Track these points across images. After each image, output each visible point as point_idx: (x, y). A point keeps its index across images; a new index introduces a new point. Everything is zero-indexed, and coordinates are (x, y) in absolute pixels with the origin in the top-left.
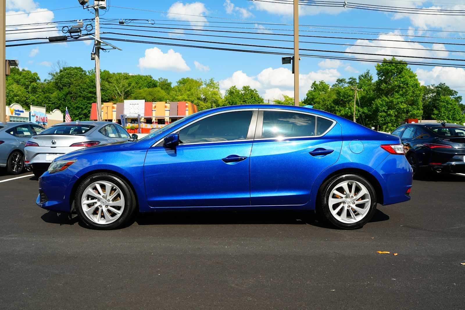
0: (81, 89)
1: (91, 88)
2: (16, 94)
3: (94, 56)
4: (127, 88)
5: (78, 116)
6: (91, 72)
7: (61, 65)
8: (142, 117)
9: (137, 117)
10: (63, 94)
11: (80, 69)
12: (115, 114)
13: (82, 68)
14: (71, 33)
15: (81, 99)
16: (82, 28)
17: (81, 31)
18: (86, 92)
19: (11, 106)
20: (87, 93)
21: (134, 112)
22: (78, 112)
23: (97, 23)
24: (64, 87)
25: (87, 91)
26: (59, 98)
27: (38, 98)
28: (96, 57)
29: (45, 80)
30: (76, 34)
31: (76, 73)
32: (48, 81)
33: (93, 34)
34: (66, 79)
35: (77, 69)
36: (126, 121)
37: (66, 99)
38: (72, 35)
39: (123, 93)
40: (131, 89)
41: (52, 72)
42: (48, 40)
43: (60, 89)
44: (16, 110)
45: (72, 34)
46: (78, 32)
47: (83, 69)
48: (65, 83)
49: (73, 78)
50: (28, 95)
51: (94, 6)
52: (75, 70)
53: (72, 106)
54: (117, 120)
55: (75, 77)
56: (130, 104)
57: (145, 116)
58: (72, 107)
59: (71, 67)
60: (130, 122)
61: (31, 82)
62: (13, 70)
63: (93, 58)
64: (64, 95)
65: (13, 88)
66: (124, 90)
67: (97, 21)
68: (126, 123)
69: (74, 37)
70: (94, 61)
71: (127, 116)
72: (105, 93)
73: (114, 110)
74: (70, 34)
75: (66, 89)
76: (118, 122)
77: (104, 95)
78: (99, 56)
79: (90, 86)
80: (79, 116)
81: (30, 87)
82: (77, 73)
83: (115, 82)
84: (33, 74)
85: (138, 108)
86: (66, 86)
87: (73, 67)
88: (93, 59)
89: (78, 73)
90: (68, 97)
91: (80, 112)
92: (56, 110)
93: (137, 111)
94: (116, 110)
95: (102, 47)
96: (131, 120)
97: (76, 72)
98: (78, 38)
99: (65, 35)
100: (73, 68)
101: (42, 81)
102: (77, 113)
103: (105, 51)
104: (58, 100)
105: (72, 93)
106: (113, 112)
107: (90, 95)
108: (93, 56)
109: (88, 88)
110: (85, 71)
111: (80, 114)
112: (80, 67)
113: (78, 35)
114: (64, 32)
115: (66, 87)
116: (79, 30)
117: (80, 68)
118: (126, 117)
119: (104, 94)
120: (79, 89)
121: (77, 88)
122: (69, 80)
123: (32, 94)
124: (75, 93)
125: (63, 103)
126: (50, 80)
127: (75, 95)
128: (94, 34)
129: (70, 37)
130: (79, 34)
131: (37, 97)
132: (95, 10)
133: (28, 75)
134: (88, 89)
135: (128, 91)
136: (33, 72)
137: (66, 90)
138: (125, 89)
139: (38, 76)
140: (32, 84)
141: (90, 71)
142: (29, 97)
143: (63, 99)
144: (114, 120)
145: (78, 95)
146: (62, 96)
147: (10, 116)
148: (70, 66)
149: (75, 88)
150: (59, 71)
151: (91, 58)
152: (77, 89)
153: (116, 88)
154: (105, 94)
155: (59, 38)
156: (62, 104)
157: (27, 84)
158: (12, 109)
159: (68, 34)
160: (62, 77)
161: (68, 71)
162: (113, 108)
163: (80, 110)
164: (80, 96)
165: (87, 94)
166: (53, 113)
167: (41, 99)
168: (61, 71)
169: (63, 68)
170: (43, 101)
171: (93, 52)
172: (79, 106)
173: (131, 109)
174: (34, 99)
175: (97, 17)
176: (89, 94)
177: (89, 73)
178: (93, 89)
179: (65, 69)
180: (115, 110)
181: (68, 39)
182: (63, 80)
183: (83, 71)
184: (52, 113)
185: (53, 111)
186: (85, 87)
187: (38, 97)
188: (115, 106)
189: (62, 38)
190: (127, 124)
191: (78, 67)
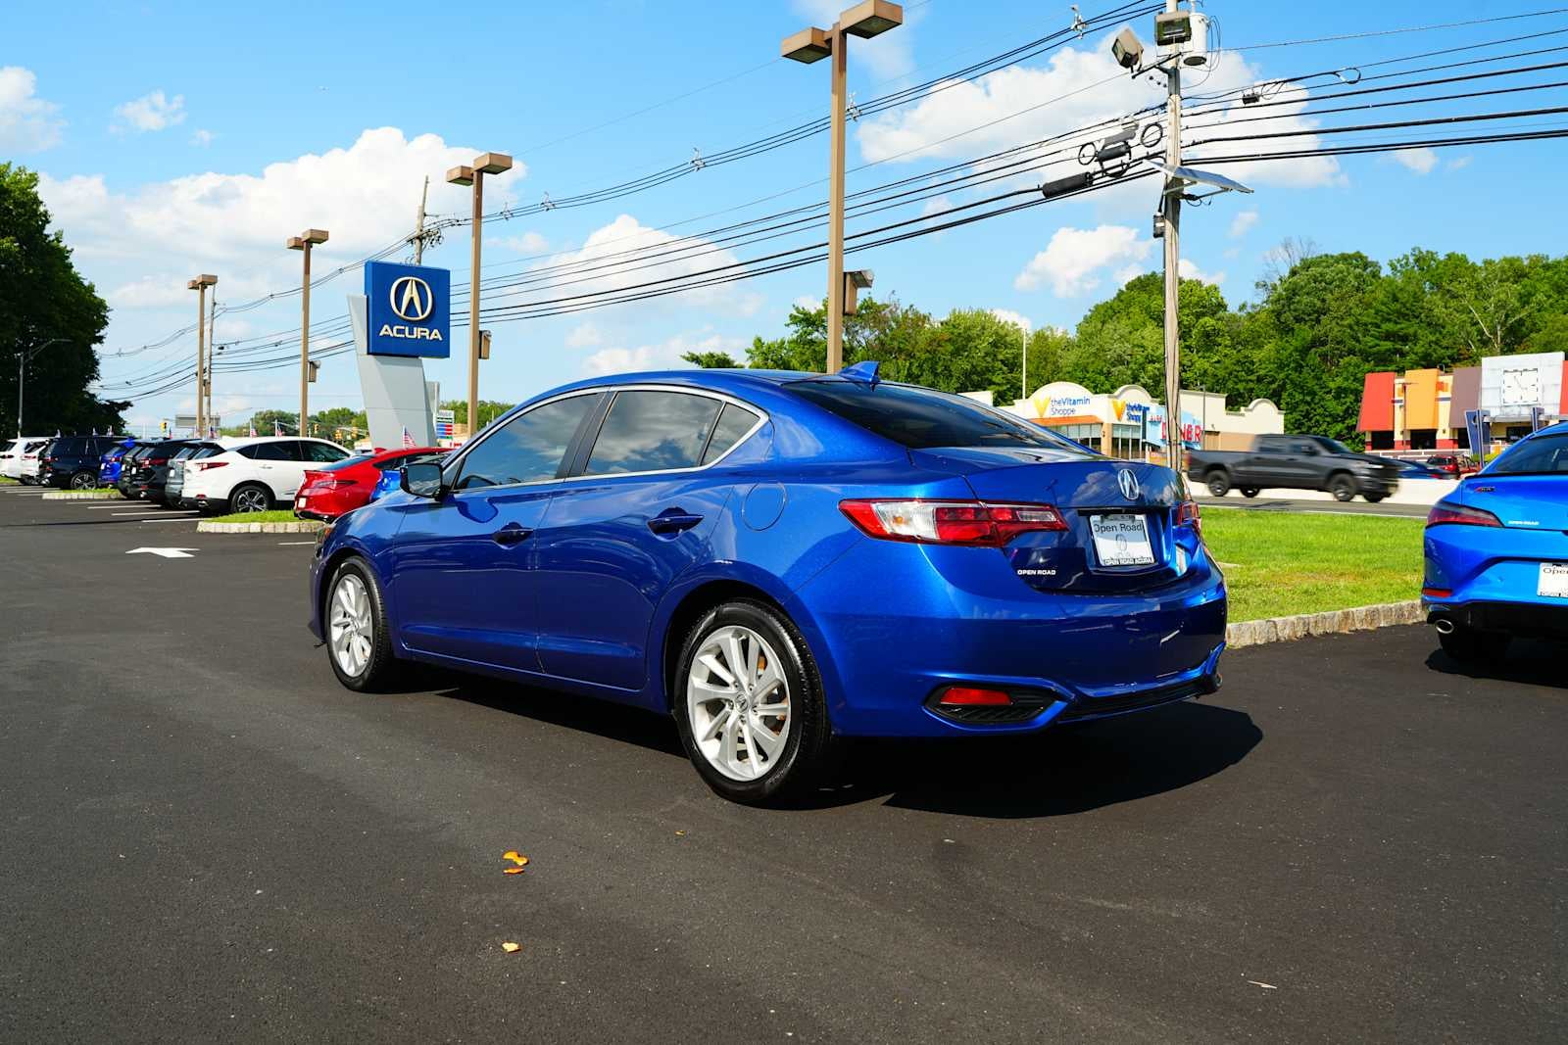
0: (1356, 328)
1: (1389, 320)
2: (1152, 356)
3: (1162, 224)
4: (1515, 311)
5: (1343, 422)
6: (1401, 265)
7: (1296, 253)
8: (1551, 417)
9: (1529, 420)
10: (1292, 348)
11: (1358, 260)
12: (1445, 409)
13: (1365, 254)
14: (1101, 160)
15: (1354, 359)
16: (1132, 138)
17: (1128, 150)
18: (1372, 336)
19: (1117, 393)
20: (1377, 338)
21: (1519, 400)
22: (1345, 407)
23: (1173, 114)
24: (1296, 326)
25: (1377, 334)
26: (1281, 363)
27: (1217, 365)
28: (1168, 225)
29: (1242, 307)
30: (1117, 161)
31: (1340, 275)
32: (1253, 306)
33: (1161, 153)
34: (1306, 299)
35: (1346, 259)
36: (1486, 434)
37: (1304, 364)
38: (1105, 167)
39: (1499, 333)
40: (1529, 315)
41: (1267, 280)
42: (1041, 192)
43: (1285, 330)
44: (1132, 404)
45: (1107, 164)
46: (1123, 154)
47: (1369, 259)
48: (1304, 313)
49: (1331, 292)
50: (1189, 358)
51: (1159, 64)
52: (1341, 265)
53: (1323, 388)
54: (1453, 430)
55: (1339, 286)
56: (1506, 371)
57: (1561, 412)
58: (1324, 390)
59: (1326, 256)
60: (1505, 436)
61: (1198, 316)
62: (1148, 285)
63: (1159, 232)
64: (1296, 350)
65: (1143, 338)
66: (1506, 321)
67: (1172, 111)
68: (1488, 440)
69: (1110, 172)
70: (1162, 239)
71: (1493, 415)
72: (1438, 335)
73: (1442, 395)
74: (1101, 164)
75: (1304, 330)
76: (1456, 438)
77: (1437, 344)
78: (1175, 224)
79: (1388, 314)
80: (1346, 419)
81: (1194, 331)
82: (1345, 274)
83: (1471, 294)
84: (1205, 292)
85: (1538, 385)
86: (1306, 321)
87: (1335, 254)
88: (1159, 234)
89: (1349, 274)
90: (1313, 358)
91: (1348, 408)
92: (1259, 402)
93: (1530, 398)
94: (1452, 394)
95: (1187, 191)
96: (1508, 429)
97: (1342, 272)
98: (1125, 171)
99: (1085, 171)
100: (1332, 257)
101: (1233, 308)
102: (1340, 410)
103: (1197, 202)
104: (1277, 367)
105: (1324, 343)
106: (1441, 403)
107: (1388, 345)
108: (1159, 225)
109: (1378, 322)
110: (1375, 264)
111: (1350, 412)
112: (1358, 252)
113: (1122, 165)
114: (1084, 160)
115: (1302, 326)
116: (1123, 149)
117: (1359, 256)
118: (1486, 420)
119: (1434, 339)
120: (1350, 327)
121: (1345, 323)
122: (1316, 301)
123: (1200, 354)
124: (1338, 343)
125: (1294, 375)
126: (1260, 303)
127: (1337, 349)
128: (1164, 152)
129: (1100, 175)
130: (1125, 159)
131: (1216, 362)
132: (1166, 75)
133: (1190, 296)
134: (1378, 327)
135: (1521, 322)
136: (1207, 283)
137: (1306, 333)
138: (1507, 316)
139: (1221, 295)
140: (1202, 321)
141: (1399, 261)
142: (1190, 364)
143: (1292, 365)
144: (1444, 432)
145: (1346, 349)
146: (1291, 354)
147: (1113, 425)
148: (1323, 253)
149: (1337, 324)
150: (1286, 273)
151: (1152, 232)
152: (1343, 326)
153: (1471, 315)
154: (1438, 339)
155: (1068, 185)
156: (1292, 381)
157: (1186, 323)
158: (1120, 402)
159: (1095, 166)
160: (1293, 292)
161: (1313, 270)
162: (1440, 386)
163: (1348, 400)
164: (1351, 352)
165: (1377, 342)
166: (1251, 410)
167: (1226, 368)
168: (1293, 273)
169: (1302, 260)
170: (1231, 374)
171: (1160, 210)
172: (1345, 388)
173: (1507, 389)
174: (1205, 371)
175: (1173, 97)
176: (1382, 343)
177: (1394, 268)
178: (1396, 323)
179: (1307, 265)
180: (1448, 394)
181: (1095, 182)
182: (1298, 302)
183: (1366, 265)
184: (1245, 410)
185: (1251, 406)
186: (1370, 321)
187: (1218, 362)
188: (1448, 379)
189: (1077, 182)
190: (1492, 446)
191: (1351, 251)
